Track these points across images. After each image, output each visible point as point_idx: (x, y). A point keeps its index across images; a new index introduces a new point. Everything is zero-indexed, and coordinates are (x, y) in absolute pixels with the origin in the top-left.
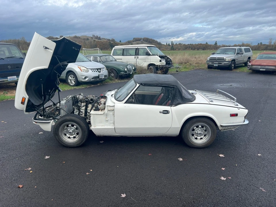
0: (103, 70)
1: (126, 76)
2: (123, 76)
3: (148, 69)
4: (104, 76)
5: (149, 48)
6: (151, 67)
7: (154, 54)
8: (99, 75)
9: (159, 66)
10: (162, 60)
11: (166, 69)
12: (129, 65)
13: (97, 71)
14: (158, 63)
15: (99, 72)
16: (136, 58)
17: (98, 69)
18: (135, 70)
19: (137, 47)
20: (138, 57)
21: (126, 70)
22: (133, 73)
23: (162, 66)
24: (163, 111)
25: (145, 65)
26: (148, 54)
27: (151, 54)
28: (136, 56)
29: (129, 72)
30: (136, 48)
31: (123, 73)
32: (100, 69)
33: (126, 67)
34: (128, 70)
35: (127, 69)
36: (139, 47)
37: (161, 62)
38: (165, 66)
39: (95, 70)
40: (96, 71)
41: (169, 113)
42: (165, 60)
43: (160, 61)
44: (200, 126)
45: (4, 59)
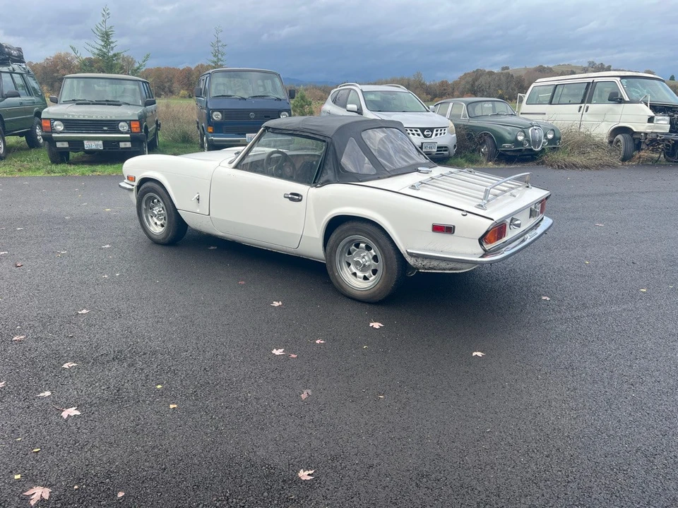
0: (439, 132)
1: (518, 154)
2: (508, 153)
3: (611, 142)
4: (438, 148)
5: (624, 81)
6: (619, 137)
7: (634, 98)
8: (422, 143)
9: (646, 134)
10: (656, 118)
11: (669, 146)
12: (535, 127)
13: (419, 132)
14: (640, 126)
15: (425, 136)
16: (581, 112)
17: (423, 130)
18: (551, 141)
19: (591, 80)
20: (588, 108)
21: (520, 138)
22: (543, 149)
23: (654, 135)
24: (291, 194)
25: (602, 130)
26: (616, 99)
27: (627, 99)
28: (583, 105)
29: (530, 145)
30: (589, 83)
31: (510, 147)
32: (431, 129)
33: (524, 132)
34: (529, 141)
35: (526, 136)
36: (596, 80)
37: (652, 122)
38: (664, 137)
39: (416, 131)
40: (419, 135)
41: (300, 200)
42: (668, 118)
43: (651, 120)
44: (362, 245)
45: (245, 99)
